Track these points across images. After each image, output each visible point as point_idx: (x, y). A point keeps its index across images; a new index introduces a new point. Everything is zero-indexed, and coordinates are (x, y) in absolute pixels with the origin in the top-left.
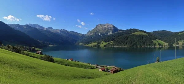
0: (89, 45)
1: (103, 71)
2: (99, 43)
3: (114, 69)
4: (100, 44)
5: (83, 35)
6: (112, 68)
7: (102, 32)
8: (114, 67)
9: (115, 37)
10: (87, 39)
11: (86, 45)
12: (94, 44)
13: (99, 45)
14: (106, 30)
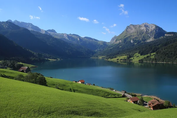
0: (115, 60)
1: (134, 102)
2: (130, 57)
3: (155, 102)
4: (132, 58)
5: (105, 43)
6: (152, 99)
7: (136, 38)
8: (156, 98)
9: (159, 46)
10: (110, 49)
11: (109, 60)
12: (122, 57)
13: (130, 60)
14: (143, 35)
